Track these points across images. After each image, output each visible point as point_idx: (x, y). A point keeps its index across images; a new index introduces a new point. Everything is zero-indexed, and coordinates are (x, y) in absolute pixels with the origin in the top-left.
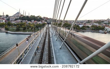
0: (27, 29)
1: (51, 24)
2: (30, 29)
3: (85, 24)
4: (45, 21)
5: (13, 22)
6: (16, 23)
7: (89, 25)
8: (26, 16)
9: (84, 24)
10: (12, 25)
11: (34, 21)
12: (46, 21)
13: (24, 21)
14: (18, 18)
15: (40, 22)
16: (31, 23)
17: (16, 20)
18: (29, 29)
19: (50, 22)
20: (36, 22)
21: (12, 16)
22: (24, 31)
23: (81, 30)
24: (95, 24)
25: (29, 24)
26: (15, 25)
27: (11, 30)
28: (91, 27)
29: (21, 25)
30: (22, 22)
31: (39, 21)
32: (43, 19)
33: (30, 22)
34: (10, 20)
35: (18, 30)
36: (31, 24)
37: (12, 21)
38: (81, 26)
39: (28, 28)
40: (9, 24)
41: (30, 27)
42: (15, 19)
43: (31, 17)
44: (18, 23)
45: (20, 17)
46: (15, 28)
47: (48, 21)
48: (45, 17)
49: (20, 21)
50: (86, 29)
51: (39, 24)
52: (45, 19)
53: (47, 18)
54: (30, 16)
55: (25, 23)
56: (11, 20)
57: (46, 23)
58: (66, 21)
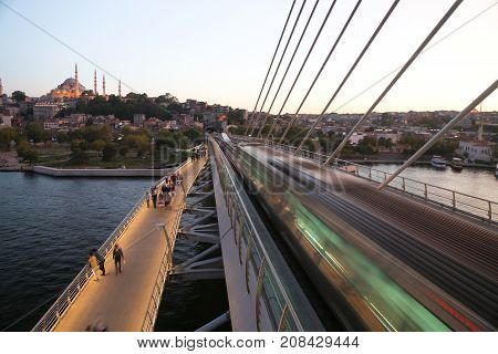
0: (118, 155)
1: (222, 131)
2: (132, 153)
3: (371, 130)
4: (195, 120)
5: (50, 126)
6: (64, 130)
7: (390, 136)
8: (107, 99)
9: (367, 131)
10: (46, 137)
11: (147, 118)
12: (201, 117)
13: (100, 120)
14: (73, 105)
15: (175, 122)
16: (134, 128)
17: (62, 114)
18: (128, 155)
19: (219, 124)
20: (155, 121)
21: (43, 99)
22: (109, 164)
23: (357, 154)
24: (416, 130)
25: (126, 131)
26: (61, 138)
27: (47, 160)
28: (400, 142)
29: (90, 137)
30: (89, 123)
31: (170, 118)
32: (187, 111)
33: (126, 123)
34: (36, 114)
35: (78, 159)
36: (135, 133)
37: (42, 119)
38: (355, 138)
39: (123, 152)
40: (35, 136)
41: (132, 144)
42: (58, 110)
43: (132, 102)
44: (73, 129)
45: (80, 101)
46: (65, 152)
47: (205, 118)
48: (191, 102)
49: (81, 118)
50: (376, 153)
51: (172, 131)
52: (192, 110)
53: (203, 104)
55: (105, 128)
56: (40, 114)
57: (201, 125)
58: (287, 117)
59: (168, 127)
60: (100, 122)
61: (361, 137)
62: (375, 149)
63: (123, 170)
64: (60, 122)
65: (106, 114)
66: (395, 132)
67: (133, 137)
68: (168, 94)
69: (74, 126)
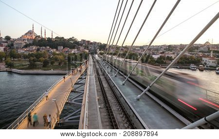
0: (50, 64)
1: (96, 53)
2: (56, 64)
3: (163, 53)
4: (85, 49)
5: (21, 51)
6: (27, 53)
7: (172, 55)
8: (46, 39)
9: (161, 53)
10: (19, 56)
11: (64, 48)
12: (88, 47)
13: (43, 49)
14: (31, 42)
15: (76, 50)
16: (57, 52)
17: (26, 46)
18: (54, 64)
19: (96, 50)
20: (67, 49)
21: (18, 39)
22: (46, 68)
23: (157, 64)
25: (54, 54)
26: (25, 57)
27: (18, 66)
29: (38, 56)
30: (38, 50)
31: (74, 48)
32: (81, 45)
33: (55, 50)
34: (15, 46)
35: (32, 66)
36: (58, 54)
37: (17, 48)
38: (155, 57)
39: (52, 63)
40: (13, 56)
41: (56, 59)
42: (24, 44)
43: (57, 41)
44: (31, 53)
45: (34, 40)
46: (26, 63)
47: (90, 48)
48: (84, 41)
49: (34, 48)
50: (165, 63)
51: (74, 54)
52: (84, 45)
53: (88, 42)
54: (54, 38)
55: (44, 52)
56: (17, 46)
57: (87, 51)
58: (126, 47)
59: (73, 52)
60: (43, 50)
61: (159, 56)
62: (164, 61)
63: (52, 71)
64: (25, 50)
65: (45, 46)
66: (174, 54)
67: (57, 56)
68: (73, 37)
69: (31, 51)
